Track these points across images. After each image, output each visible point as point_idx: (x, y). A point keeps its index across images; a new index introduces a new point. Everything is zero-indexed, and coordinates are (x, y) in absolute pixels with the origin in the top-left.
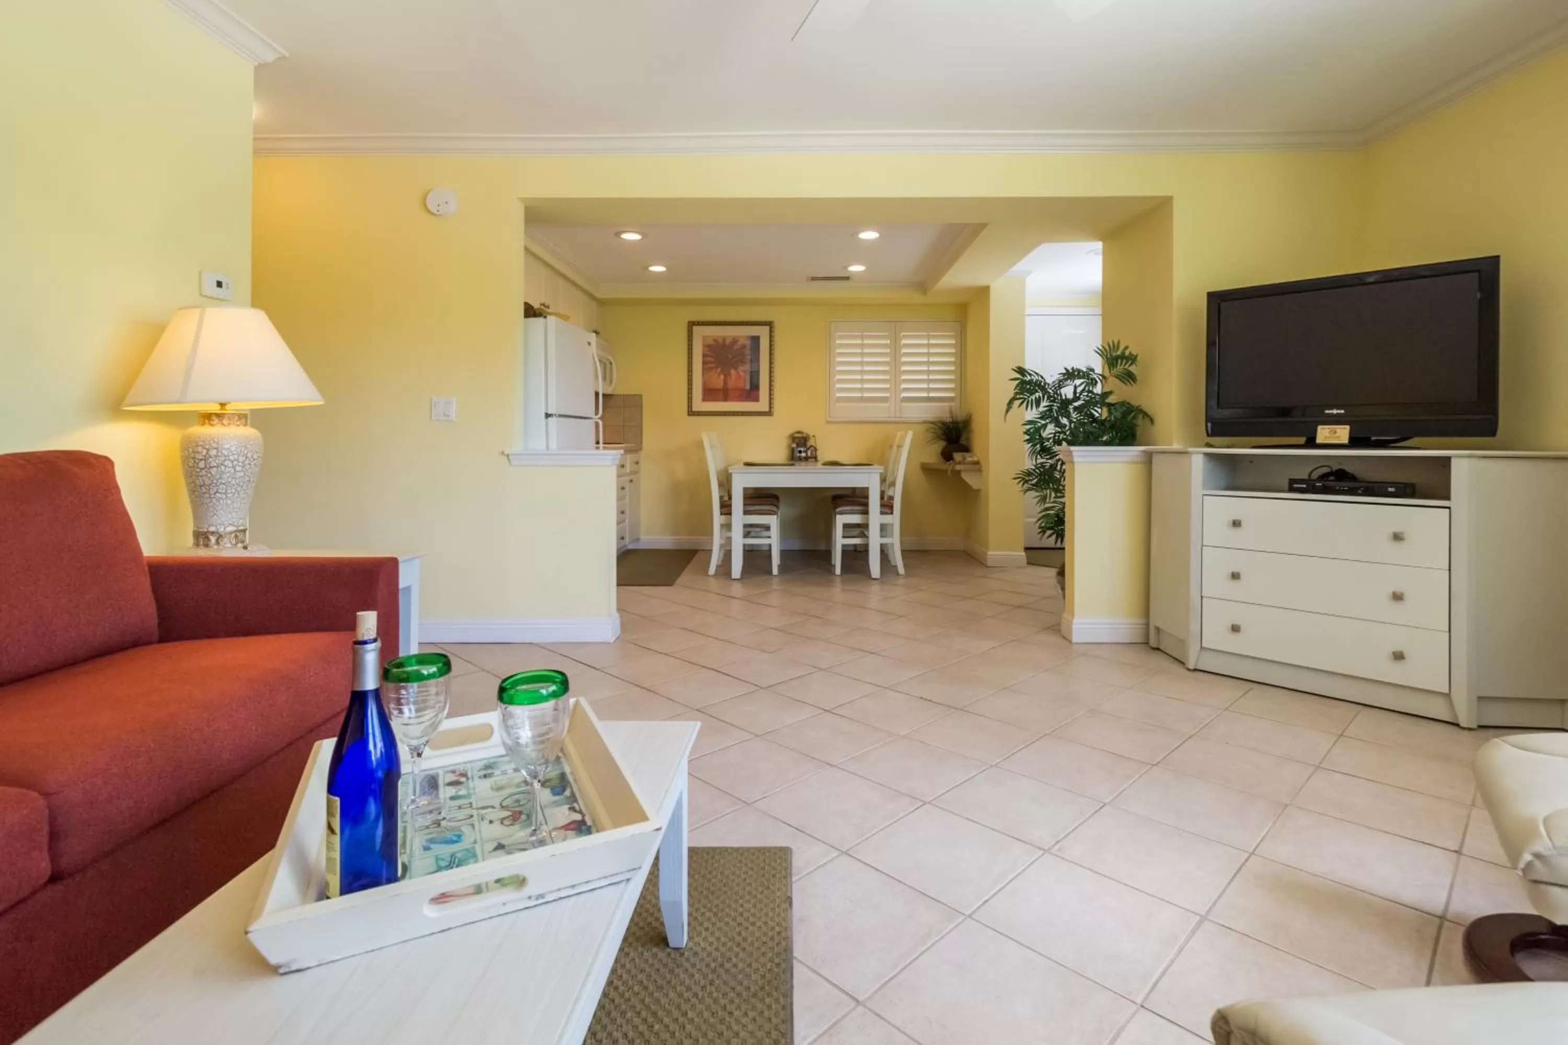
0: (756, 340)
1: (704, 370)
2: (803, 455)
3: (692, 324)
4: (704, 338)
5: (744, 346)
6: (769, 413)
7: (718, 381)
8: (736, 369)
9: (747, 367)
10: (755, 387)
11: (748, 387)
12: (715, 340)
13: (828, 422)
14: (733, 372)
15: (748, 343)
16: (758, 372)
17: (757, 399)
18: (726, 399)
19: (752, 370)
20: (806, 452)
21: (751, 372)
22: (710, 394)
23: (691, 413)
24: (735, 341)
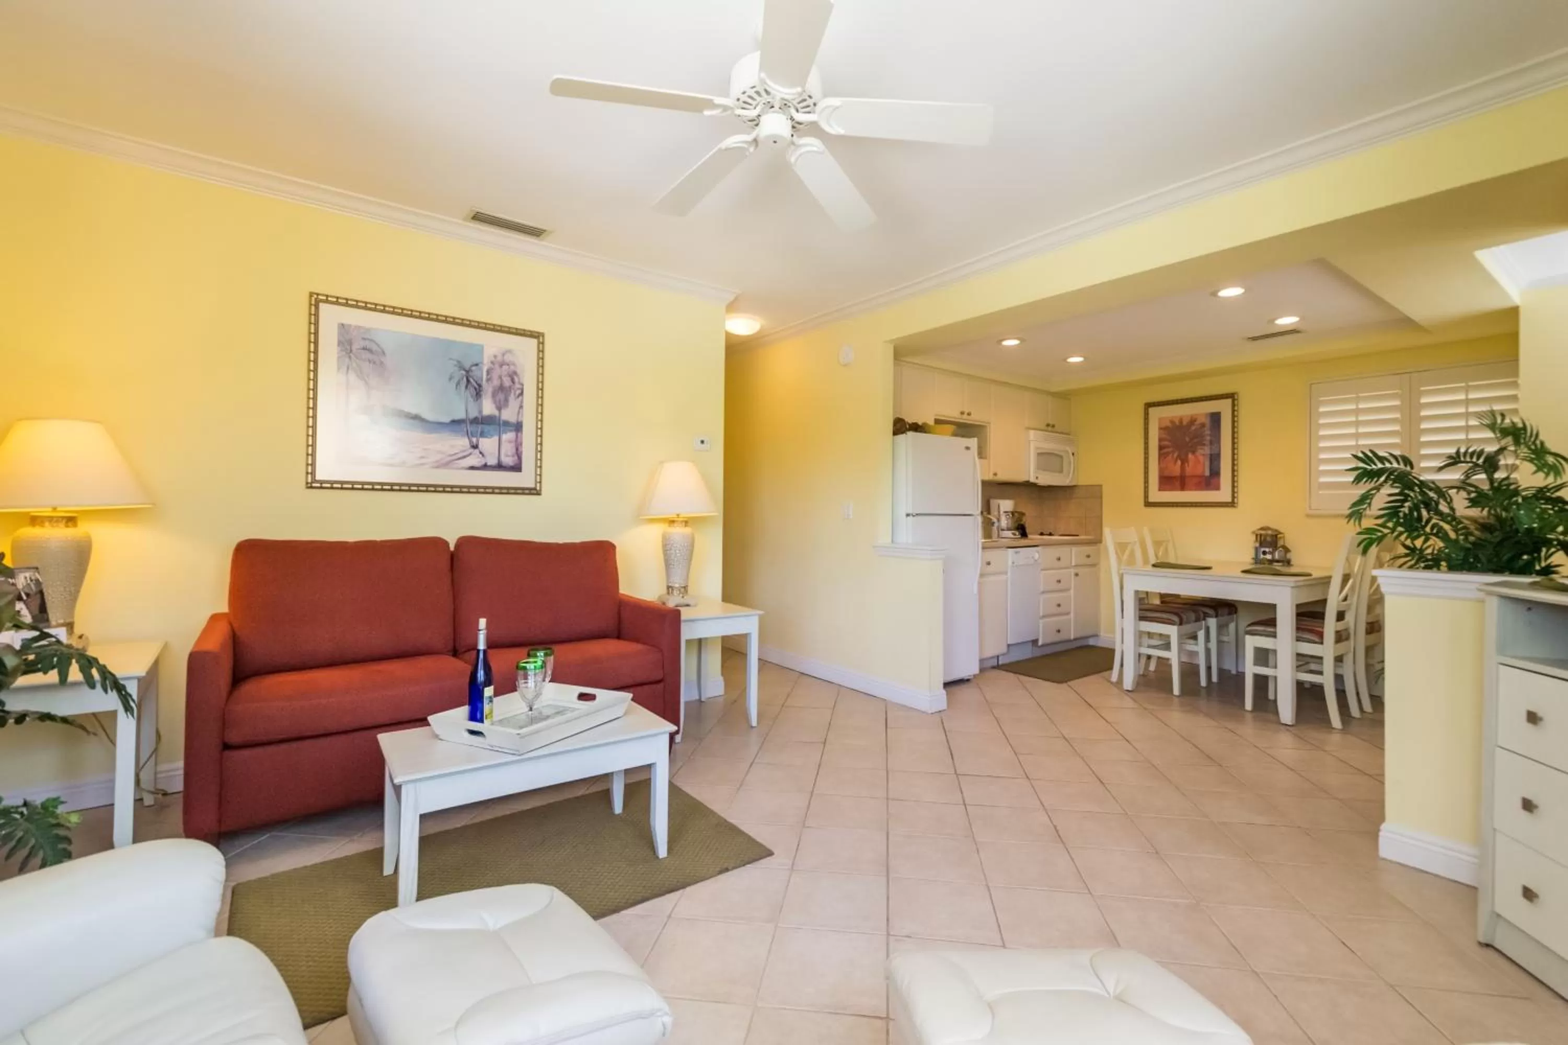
0: (1215, 418)
1: (1160, 456)
2: (1269, 557)
3: (1149, 405)
4: (1160, 420)
5: (1203, 425)
6: (1232, 504)
7: (1175, 469)
8: (1194, 452)
9: (1207, 450)
10: (1215, 473)
11: (1207, 473)
12: (1172, 422)
13: (1308, 516)
14: (1190, 456)
15: (1207, 421)
16: (1219, 455)
17: (1217, 488)
18: (1183, 488)
19: (1213, 453)
20: (1272, 553)
21: (1211, 455)
22: (1167, 482)
23: (1148, 504)
24: (1193, 421)
